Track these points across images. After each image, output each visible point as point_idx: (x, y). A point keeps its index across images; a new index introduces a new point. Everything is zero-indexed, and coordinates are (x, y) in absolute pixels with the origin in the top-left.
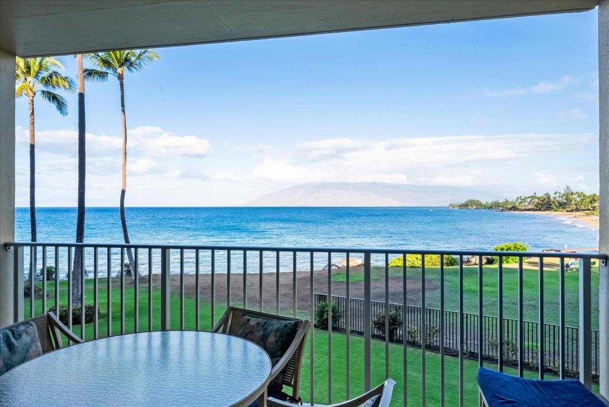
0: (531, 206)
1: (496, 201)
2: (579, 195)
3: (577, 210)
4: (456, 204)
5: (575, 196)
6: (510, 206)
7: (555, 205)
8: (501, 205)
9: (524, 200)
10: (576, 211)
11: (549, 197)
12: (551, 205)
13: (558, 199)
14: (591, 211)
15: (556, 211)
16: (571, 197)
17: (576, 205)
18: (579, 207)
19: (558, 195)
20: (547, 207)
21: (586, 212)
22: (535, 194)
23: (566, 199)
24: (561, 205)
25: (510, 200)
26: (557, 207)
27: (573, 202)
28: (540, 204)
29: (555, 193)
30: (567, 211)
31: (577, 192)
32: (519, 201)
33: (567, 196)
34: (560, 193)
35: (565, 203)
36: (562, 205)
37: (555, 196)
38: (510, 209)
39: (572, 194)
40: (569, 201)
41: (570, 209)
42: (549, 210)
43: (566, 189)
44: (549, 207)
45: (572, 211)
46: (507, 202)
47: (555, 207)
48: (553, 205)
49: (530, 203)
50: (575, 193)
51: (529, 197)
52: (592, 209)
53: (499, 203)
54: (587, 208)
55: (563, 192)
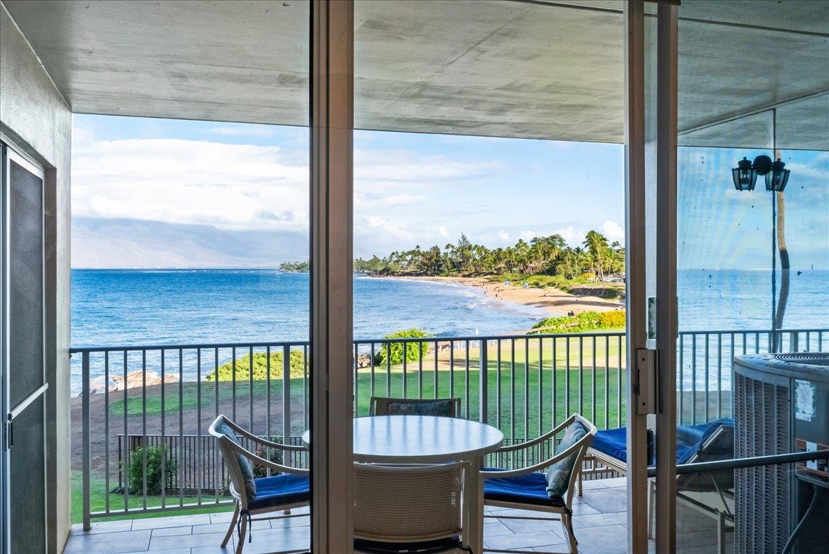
0: (411, 269)
1: (359, 259)
2: (480, 249)
3: (478, 274)
4: (292, 264)
5: (474, 252)
6: (380, 268)
7: (447, 267)
8: (366, 265)
9: (402, 257)
10: (476, 276)
11: (438, 253)
12: (441, 265)
13: (450, 256)
14: (494, 276)
15: (447, 276)
16: (467, 253)
17: (475, 265)
18: (478, 269)
19: (450, 249)
20: (435, 269)
21: (488, 276)
22: (418, 247)
23: (463, 256)
24: (455, 267)
25: (381, 258)
26: (449, 270)
27: (471, 261)
28: (425, 264)
29: (447, 247)
30: (464, 276)
31: (476, 246)
32: (395, 258)
33: (462, 251)
34: (453, 246)
35: (460, 263)
36: (457, 267)
37: (446, 251)
38: (381, 273)
39: (470, 248)
40: (466, 258)
41: (466, 273)
42: (438, 275)
43: (461, 240)
44: (438, 270)
45: (469, 276)
46: (375, 260)
47: (446, 270)
48: (444, 266)
49: (410, 262)
50: (473, 246)
51: (409, 253)
52: (495, 272)
53: (364, 262)
54: (491, 271)
55: (457, 245)
